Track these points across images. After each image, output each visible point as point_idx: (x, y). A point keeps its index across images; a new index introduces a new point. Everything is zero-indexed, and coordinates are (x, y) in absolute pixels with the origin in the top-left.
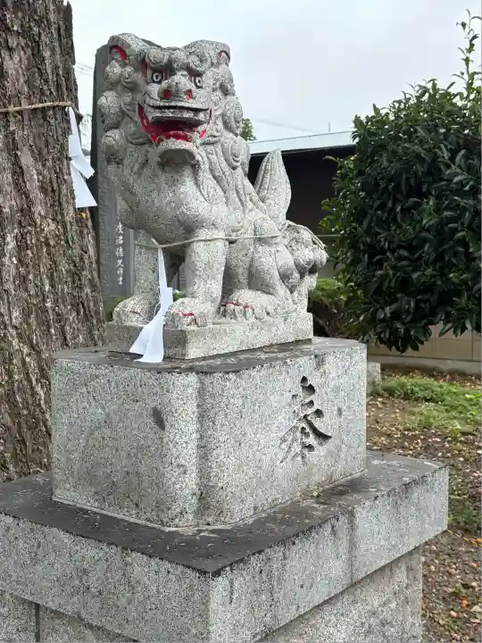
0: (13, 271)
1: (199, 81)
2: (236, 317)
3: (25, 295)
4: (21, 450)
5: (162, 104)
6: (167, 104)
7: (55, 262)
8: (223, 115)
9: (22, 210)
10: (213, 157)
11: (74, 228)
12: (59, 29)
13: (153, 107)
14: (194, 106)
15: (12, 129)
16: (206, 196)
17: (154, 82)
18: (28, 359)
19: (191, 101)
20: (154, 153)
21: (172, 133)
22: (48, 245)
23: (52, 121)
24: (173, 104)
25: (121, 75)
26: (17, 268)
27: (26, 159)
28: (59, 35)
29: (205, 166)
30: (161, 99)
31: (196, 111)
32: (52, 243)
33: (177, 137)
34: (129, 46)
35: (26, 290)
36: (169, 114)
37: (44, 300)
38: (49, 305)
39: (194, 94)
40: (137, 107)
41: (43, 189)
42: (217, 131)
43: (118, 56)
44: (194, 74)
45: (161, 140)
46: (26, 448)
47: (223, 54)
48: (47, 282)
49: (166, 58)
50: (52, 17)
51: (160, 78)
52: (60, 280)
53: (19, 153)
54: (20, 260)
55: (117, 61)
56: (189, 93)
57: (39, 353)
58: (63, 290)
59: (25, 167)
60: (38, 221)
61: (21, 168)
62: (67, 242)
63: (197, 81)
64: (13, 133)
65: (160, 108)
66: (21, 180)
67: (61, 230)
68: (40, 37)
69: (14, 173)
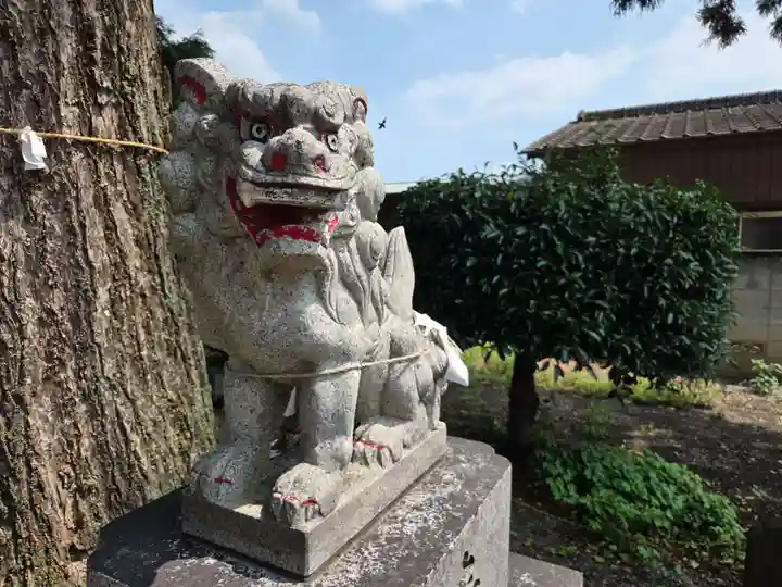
0: (105, 325)
1: (333, 141)
2: (367, 464)
3: (119, 345)
4: (116, 498)
5: (269, 179)
6: (279, 180)
7: (151, 312)
8: (360, 195)
9: (115, 265)
10: (345, 256)
11: (172, 277)
12: (156, 92)
13: (253, 182)
14: (330, 184)
15: (102, 185)
16: (334, 314)
17: (254, 139)
18: (122, 409)
19: (322, 174)
20: (256, 258)
21: (286, 228)
22: (144, 296)
23: (148, 179)
24: (290, 179)
25: (198, 125)
26: (110, 321)
27: (120, 214)
28: (156, 98)
29: (334, 272)
30: (268, 170)
31: (331, 192)
32: (147, 293)
33: (296, 235)
34: (210, 78)
35: (121, 341)
36: (282, 197)
37: (140, 350)
38: (144, 353)
39: (328, 164)
40: (224, 182)
41: (137, 242)
42: (352, 219)
43: (191, 95)
44: (325, 128)
45: (265, 238)
46: (120, 495)
47: (360, 104)
48: (141, 331)
49: (277, 96)
50: (148, 80)
51: (264, 133)
52: (157, 327)
53: (111, 208)
54: (114, 313)
55: (190, 102)
56: (320, 161)
57: (133, 402)
58: (159, 337)
59: (118, 223)
60: (133, 274)
61: (114, 223)
62: (163, 290)
63: (330, 140)
64: (103, 189)
65: (266, 185)
66: (114, 235)
67: (158, 280)
68: (133, 97)
69: (107, 228)
